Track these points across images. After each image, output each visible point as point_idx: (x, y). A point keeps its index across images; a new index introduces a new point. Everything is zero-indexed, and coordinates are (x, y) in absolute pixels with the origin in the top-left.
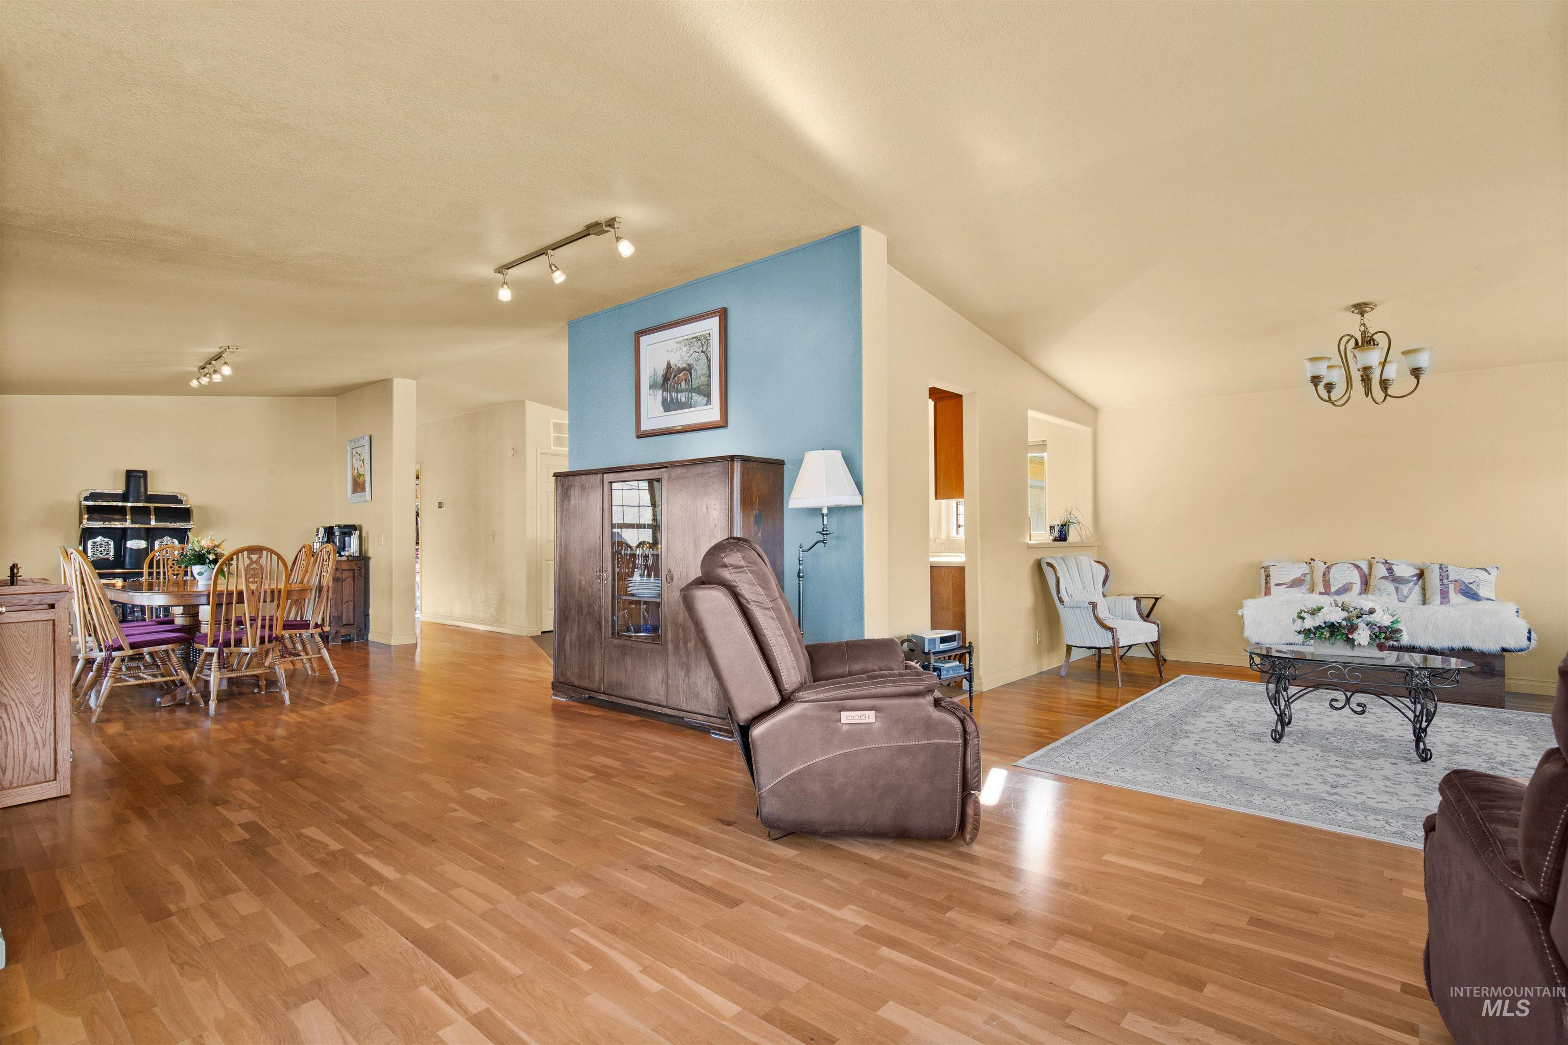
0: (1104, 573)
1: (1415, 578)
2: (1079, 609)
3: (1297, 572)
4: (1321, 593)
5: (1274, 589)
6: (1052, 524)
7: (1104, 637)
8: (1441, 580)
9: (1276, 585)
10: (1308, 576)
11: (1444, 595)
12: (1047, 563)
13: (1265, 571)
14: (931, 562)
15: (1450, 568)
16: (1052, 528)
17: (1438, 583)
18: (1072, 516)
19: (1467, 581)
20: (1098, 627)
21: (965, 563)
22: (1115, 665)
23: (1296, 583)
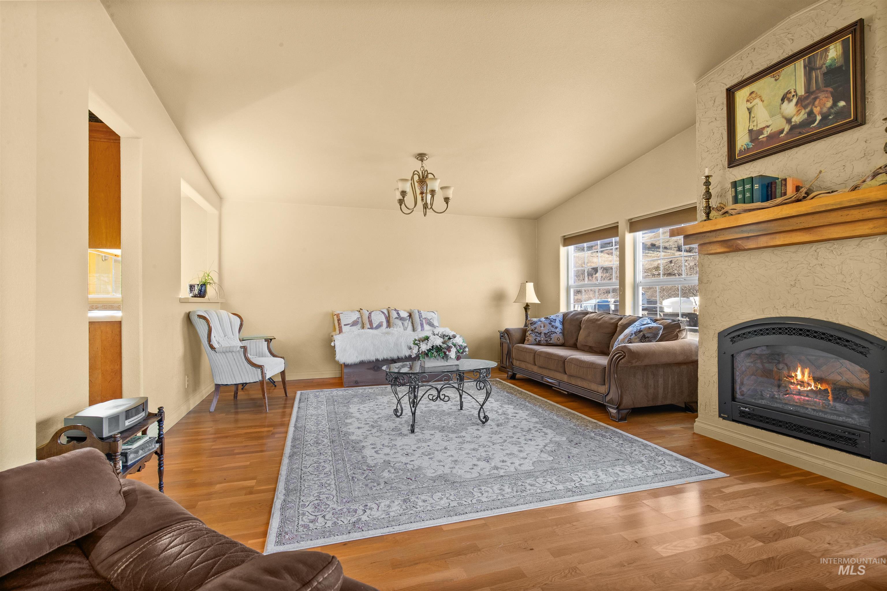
0: (239, 322)
1: (408, 318)
2: (230, 354)
3: (355, 316)
4: (368, 328)
5: (344, 329)
6: (192, 283)
7: (254, 374)
8: (420, 318)
9: (345, 325)
10: (360, 319)
11: (422, 325)
12: (198, 316)
13: (337, 317)
14: (90, 318)
15: (422, 312)
16: (192, 287)
17: (419, 320)
18: (209, 277)
19: (429, 318)
20: (249, 367)
21: (122, 317)
22: (264, 395)
23: (354, 324)
